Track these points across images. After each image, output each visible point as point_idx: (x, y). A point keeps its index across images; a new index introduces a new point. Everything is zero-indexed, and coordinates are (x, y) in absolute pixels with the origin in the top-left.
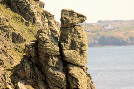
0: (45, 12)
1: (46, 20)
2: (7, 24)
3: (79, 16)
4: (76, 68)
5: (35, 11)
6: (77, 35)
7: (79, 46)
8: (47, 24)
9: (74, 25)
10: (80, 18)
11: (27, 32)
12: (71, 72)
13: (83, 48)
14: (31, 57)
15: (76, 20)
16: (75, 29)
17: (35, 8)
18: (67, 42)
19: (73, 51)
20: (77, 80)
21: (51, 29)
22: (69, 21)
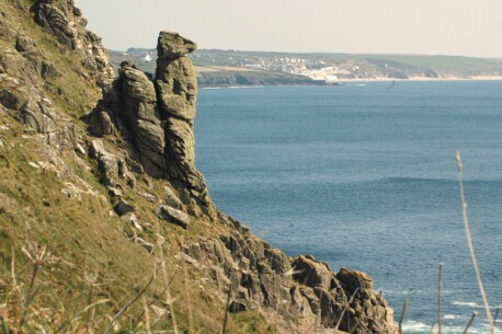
0: (89, 33)
1: (90, 46)
2: (35, 50)
3: (186, 42)
4: (180, 122)
5: (75, 30)
6: (182, 72)
7: (186, 89)
8: (90, 51)
9: (177, 56)
10: (187, 45)
11: (62, 63)
12: (172, 128)
13: (191, 92)
14: (111, 102)
15: (182, 49)
16: (180, 62)
17: (75, 26)
18: (167, 82)
19: (176, 96)
20: (181, 141)
21: (97, 60)
22: (171, 49)
